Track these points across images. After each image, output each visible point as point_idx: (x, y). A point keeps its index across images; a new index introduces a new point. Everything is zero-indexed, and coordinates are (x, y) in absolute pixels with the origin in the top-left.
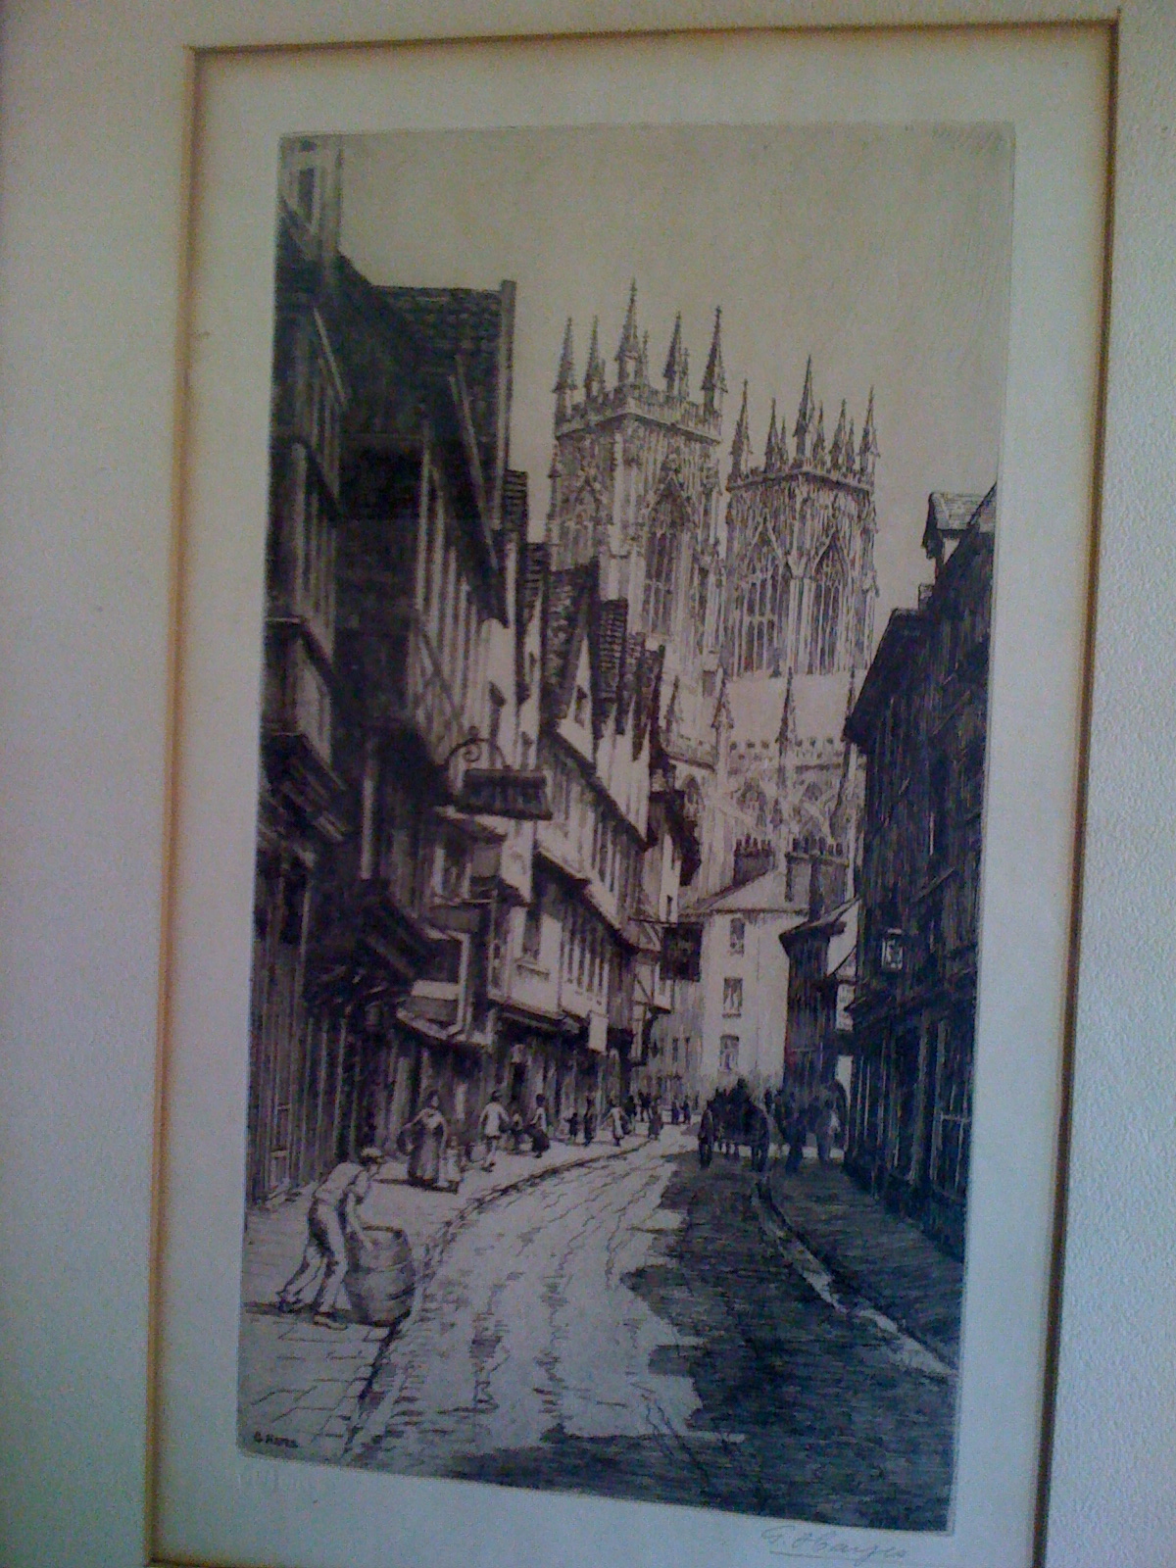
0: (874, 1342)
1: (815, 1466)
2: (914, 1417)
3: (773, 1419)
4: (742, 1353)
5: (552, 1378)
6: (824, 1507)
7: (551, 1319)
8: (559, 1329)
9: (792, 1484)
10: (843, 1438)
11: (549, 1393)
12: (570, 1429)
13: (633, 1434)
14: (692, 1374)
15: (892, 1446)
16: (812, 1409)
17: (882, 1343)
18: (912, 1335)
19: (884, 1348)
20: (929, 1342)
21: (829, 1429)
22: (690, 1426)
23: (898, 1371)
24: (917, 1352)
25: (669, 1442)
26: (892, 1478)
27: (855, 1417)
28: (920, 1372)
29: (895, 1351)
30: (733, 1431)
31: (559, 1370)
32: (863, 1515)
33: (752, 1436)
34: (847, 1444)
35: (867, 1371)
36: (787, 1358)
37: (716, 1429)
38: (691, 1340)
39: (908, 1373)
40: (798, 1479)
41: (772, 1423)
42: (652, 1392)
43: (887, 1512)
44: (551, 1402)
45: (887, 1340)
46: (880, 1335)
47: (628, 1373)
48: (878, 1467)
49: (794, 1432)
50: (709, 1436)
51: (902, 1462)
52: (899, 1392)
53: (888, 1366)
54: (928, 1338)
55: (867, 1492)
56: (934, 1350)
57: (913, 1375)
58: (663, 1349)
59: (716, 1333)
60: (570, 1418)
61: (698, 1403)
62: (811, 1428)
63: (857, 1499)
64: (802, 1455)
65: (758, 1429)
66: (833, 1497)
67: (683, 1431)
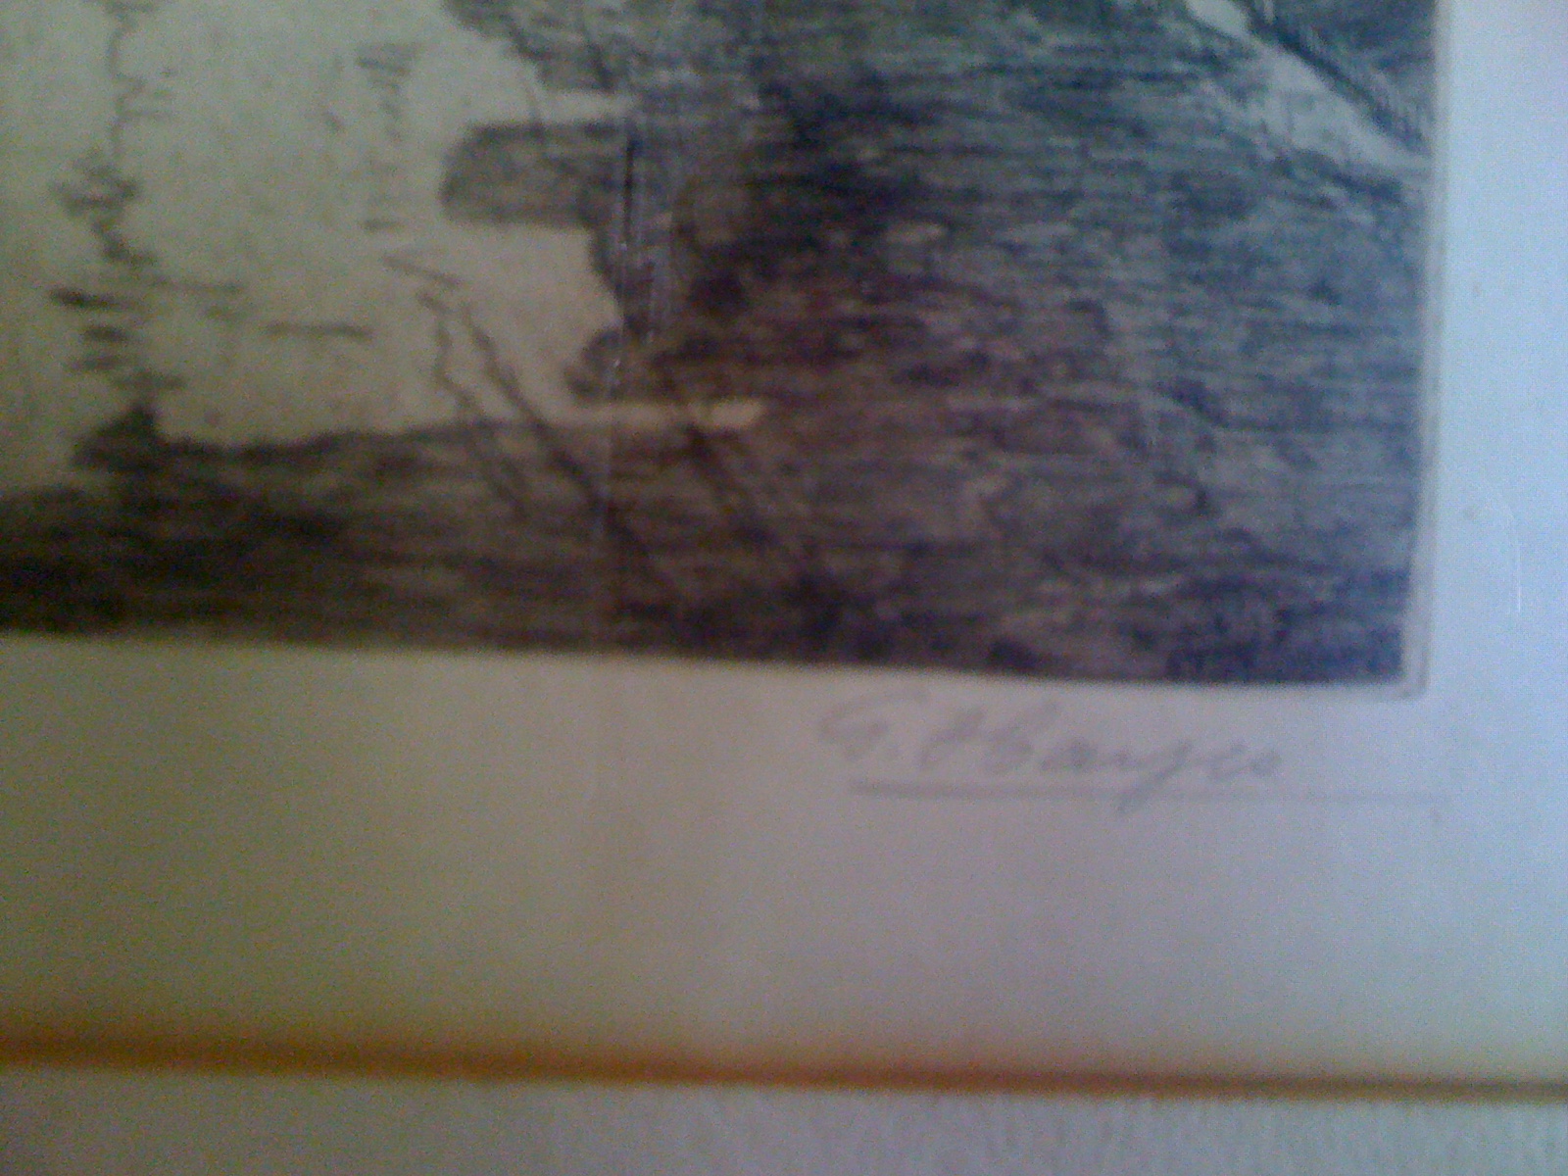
0: (1178, 67)
1: (988, 486)
2: (1299, 307)
3: (851, 340)
4: (748, 133)
5: (115, 251)
6: (1020, 623)
7: (113, 53)
8: (138, 86)
9: (918, 550)
10: (1079, 391)
11: (104, 303)
12: (177, 421)
13: (391, 423)
14: (588, 216)
15: (1235, 408)
16: (980, 296)
17: (1201, 69)
18: (1292, 43)
19: (1208, 86)
20: (1345, 67)
21: (1036, 360)
22: (582, 389)
23: (1252, 160)
24: (1308, 101)
25: (510, 445)
26: (1233, 516)
27: (1119, 315)
28: (1319, 165)
29: (1240, 95)
30: (722, 391)
31: (140, 224)
32: (1143, 638)
33: (784, 402)
34: (1091, 408)
35: (1154, 160)
36: (898, 135)
37: (667, 390)
38: (583, 106)
39: (1283, 167)
40: (937, 529)
41: (851, 355)
42: (451, 282)
43: (1220, 625)
44: (111, 335)
45: (1215, 61)
46: (1195, 42)
47: (372, 226)
48: (1188, 482)
49: (924, 377)
50: (645, 417)
51: (1266, 459)
52: (1257, 226)
53: (1220, 144)
54: (1341, 53)
55: (1159, 563)
56: (1358, 93)
57: (1301, 173)
58: (490, 138)
59: (664, 77)
60: (175, 383)
61: (607, 312)
62: (979, 361)
63: (1124, 589)
64: (947, 454)
65: (806, 381)
66: (1049, 587)
67: (557, 407)
